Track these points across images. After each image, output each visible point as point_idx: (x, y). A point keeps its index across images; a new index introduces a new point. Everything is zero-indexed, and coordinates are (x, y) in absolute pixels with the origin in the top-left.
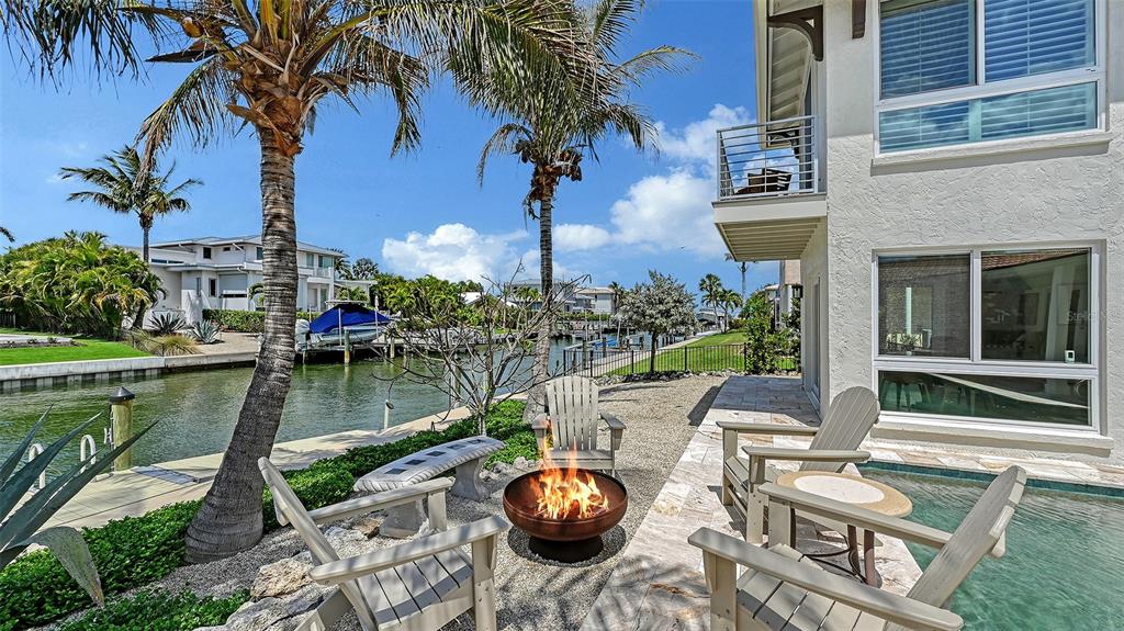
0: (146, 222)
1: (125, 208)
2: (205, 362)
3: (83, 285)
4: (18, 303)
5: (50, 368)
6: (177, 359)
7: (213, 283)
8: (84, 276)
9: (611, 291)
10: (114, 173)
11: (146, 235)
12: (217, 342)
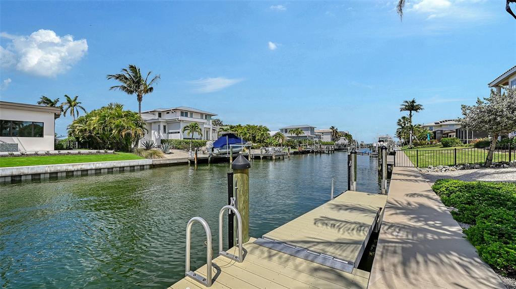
0: (140, 99)
1: (131, 92)
2: (168, 162)
3: (117, 126)
4: (90, 137)
5: (106, 164)
6: (157, 161)
7: (165, 127)
8: (117, 122)
9: (331, 130)
10: (127, 76)
11: (140, 104)
12: (170, 153)
